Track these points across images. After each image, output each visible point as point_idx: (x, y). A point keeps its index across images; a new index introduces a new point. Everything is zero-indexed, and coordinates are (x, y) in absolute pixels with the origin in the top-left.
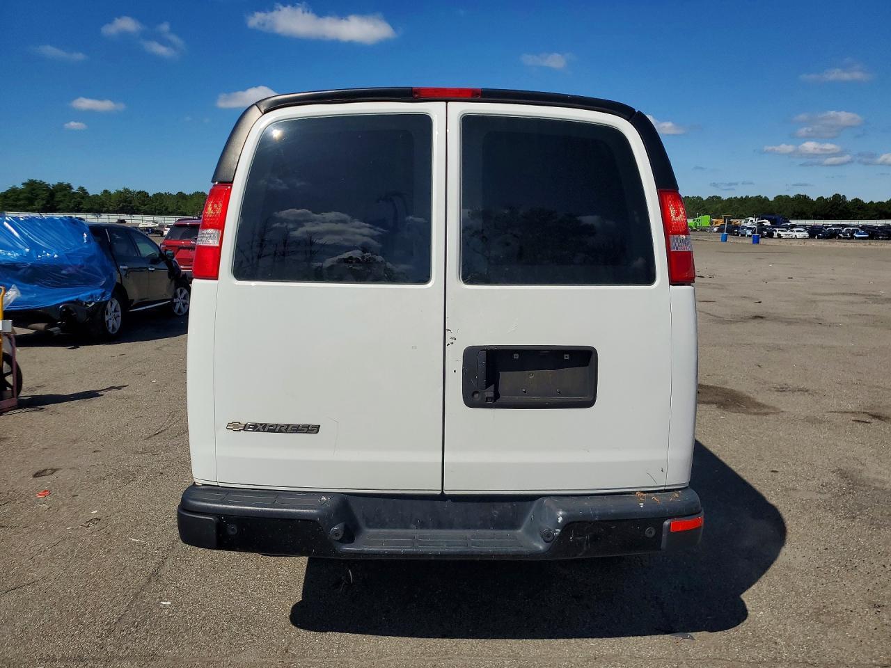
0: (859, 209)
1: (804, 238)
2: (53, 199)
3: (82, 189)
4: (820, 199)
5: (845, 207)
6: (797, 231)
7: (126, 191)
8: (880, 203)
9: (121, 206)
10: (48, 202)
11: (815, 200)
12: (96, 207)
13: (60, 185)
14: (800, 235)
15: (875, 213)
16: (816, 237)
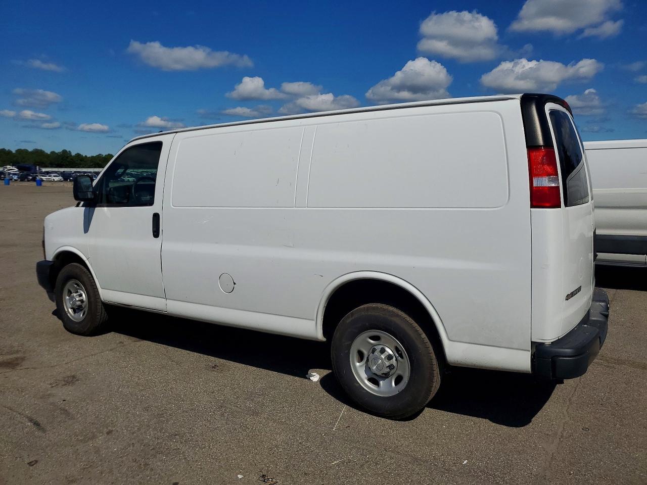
0: (81, 160)
1: (60, 181)
4: (53, 153)
5: (71, 159)
6: (54, 176)
8: (93, 157)
11: (49, 153)
14: (56, 179)
15: (92, 164)
16: (69, 180)
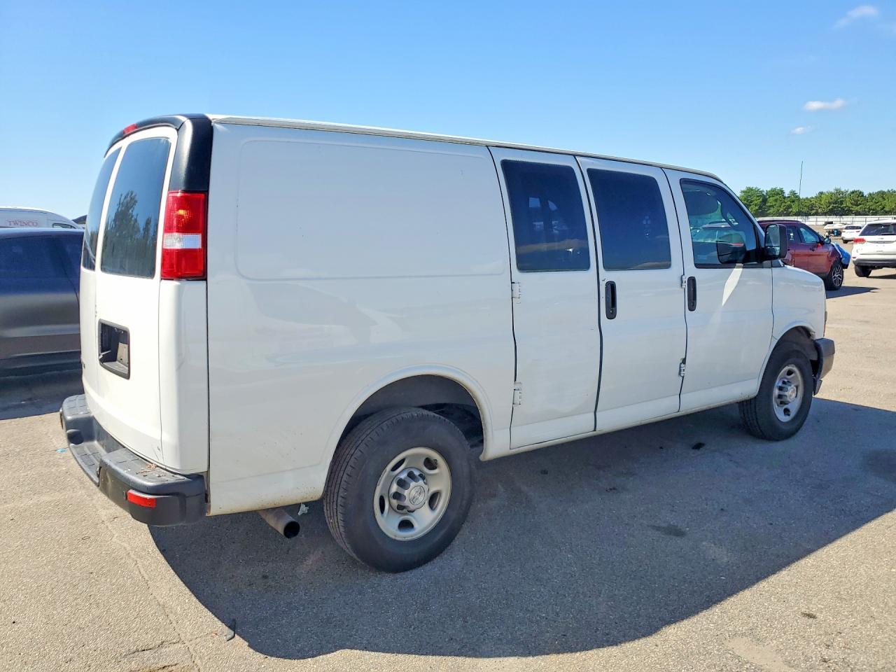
2: (765, 204)
3: (793, 193)
7: (838, 192)
9: (831, 207)
10: (760, 208)
12: (805, 210)
13: (773, 190)
